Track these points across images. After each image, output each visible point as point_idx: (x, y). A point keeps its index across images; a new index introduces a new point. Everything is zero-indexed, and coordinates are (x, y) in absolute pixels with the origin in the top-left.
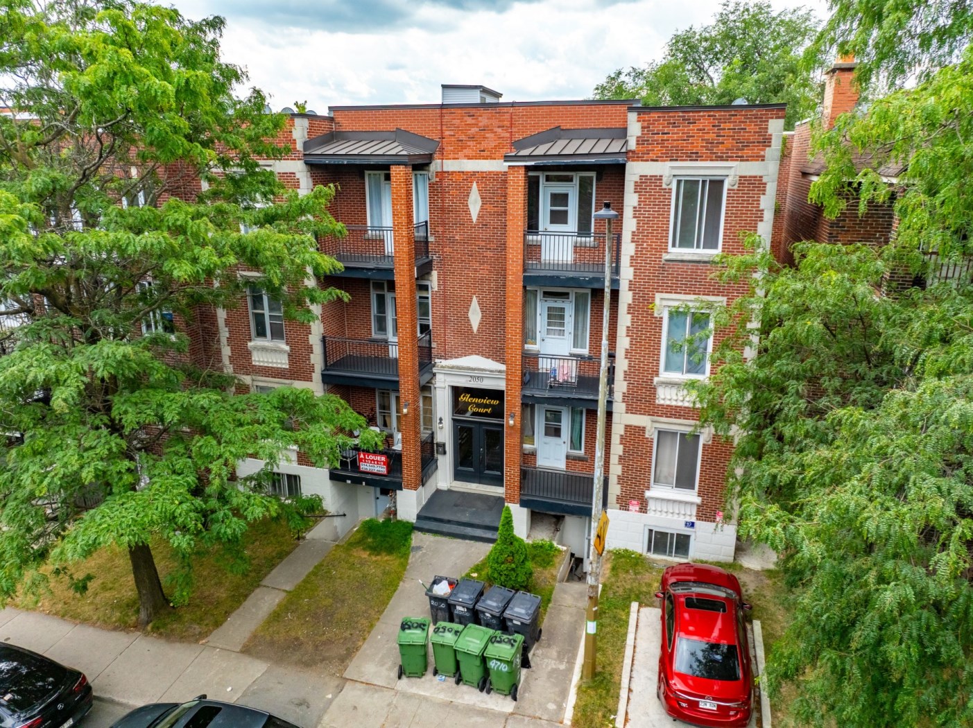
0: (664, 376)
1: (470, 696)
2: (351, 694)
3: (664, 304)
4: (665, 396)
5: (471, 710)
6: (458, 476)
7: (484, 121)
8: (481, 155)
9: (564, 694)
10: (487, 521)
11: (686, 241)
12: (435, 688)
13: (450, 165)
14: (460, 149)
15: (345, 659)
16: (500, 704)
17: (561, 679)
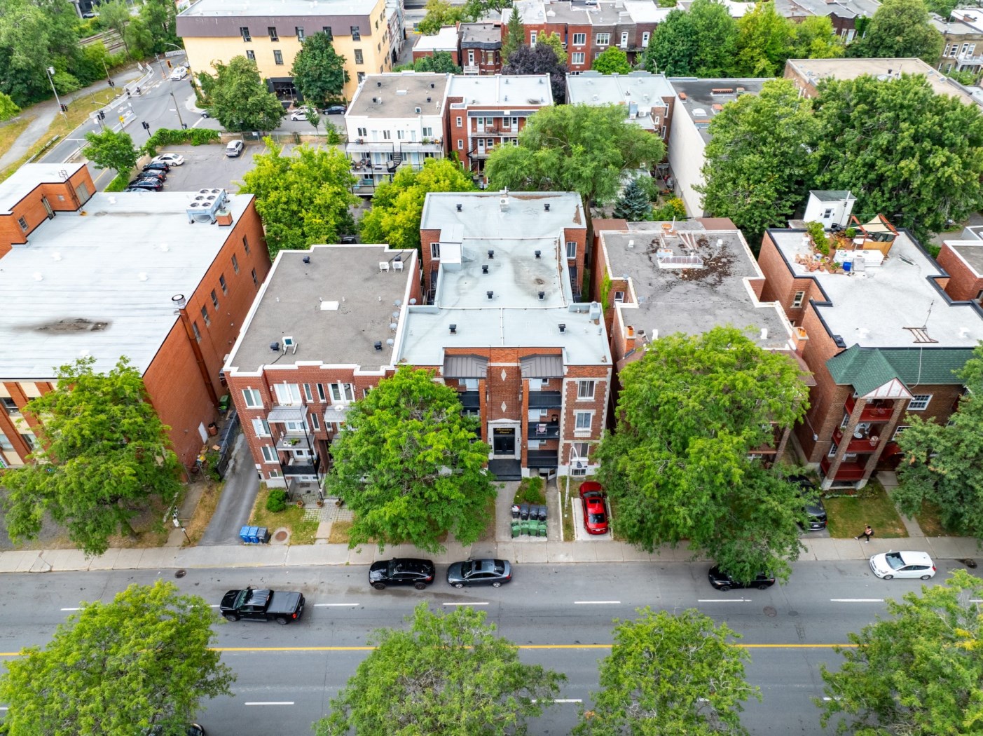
0: (576, 429)
1: (534, 539)
2: (501, 546)
3: (576, 412)
4: (576, 435)
5: (536, 543)
6: (496, 453)
7: (507, 352)
8: (507, 361)
9: (559, 532)
10: (514, 473)
11: (583, 394)
12: (523, 539)
13: (493, 364)
14: (498, 359)
15: (493, 535)
16: (544, 539)
17: (557, 527)
